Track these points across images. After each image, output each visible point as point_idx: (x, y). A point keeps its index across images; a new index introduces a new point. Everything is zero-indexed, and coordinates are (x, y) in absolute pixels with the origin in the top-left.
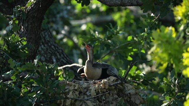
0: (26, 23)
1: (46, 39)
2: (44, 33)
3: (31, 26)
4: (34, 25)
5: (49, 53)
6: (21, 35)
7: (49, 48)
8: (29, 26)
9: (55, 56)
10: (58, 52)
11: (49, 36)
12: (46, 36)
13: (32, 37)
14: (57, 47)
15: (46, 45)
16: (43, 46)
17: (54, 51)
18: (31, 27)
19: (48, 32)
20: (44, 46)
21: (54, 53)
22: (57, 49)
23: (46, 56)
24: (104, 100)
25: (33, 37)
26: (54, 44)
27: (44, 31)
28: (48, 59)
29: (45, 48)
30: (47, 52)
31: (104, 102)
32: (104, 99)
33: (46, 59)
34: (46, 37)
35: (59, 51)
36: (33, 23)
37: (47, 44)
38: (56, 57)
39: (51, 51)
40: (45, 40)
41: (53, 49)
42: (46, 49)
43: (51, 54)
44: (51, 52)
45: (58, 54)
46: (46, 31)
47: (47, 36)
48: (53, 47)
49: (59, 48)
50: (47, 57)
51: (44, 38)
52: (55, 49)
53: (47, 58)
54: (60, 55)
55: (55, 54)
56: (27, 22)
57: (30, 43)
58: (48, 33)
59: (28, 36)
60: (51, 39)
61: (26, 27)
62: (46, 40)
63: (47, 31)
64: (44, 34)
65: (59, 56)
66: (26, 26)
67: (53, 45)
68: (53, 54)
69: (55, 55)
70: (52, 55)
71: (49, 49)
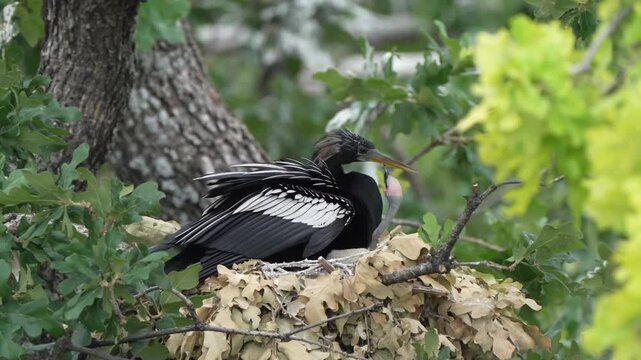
0: (70, 14)
1: (179, 86)
2: (172, 60)
3: (88, 26)
4: (104, 22)
5: (191, 143)
6: (48, 62)
7: (191, 124)
8: (83, 26)
9: (213, 159)
10: (227, 141)
11: (190, 74)
12: (178, 71)
13: (92, 72)
14: (225, 122)
15: (176, 112)
16: (164, 114)
17: (211, 137)
18: (89, 30)
19: (186, 55)
20: (171, 115)
21: (208, 143)
22: (222, 127)
23: (174, 155)
24: (361, 343)
25: (95, 72)
26: (211, 108)
27: (172, 54)
28: (184, 169)
29: (172, 122)
30: (182, 140)
31: (365, 348)
32: (364, 336)
33: (175, 170)
34: (180, 77)
35: (230, 135)
36: (96, 14)
37: (184, 105)
38: (218, 162)
39: (199, 137)
40: (173, 88)
41: (205, 128)
42: (177, 127)
43: (198, 147)
44: (197, 142)
45: (225, 148)
46: (179, 52)
47: (185, 74)
48: (205, 118)
49: (231, 125)
50: (180, 160)
51: (170, 80)
52: (213, 129)
53: (179, 165)
54: (235, 154)
55: (213, 146)
56: (74, 11)
57: (84, 98)
58: (188, 62)
59: (76, 68)
60: (198, 87)
61: (67, 30)
62: (180, 92)
63: (184, 51)
64: (171, 64)
65: (228, 158)
66: (71, 26)
67: (209, 113)
68: (204, 149)
69: (213, 153)
70: (200, 153)
71: (190, 129)
